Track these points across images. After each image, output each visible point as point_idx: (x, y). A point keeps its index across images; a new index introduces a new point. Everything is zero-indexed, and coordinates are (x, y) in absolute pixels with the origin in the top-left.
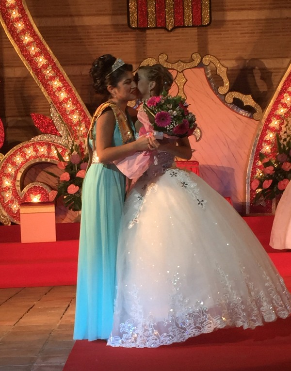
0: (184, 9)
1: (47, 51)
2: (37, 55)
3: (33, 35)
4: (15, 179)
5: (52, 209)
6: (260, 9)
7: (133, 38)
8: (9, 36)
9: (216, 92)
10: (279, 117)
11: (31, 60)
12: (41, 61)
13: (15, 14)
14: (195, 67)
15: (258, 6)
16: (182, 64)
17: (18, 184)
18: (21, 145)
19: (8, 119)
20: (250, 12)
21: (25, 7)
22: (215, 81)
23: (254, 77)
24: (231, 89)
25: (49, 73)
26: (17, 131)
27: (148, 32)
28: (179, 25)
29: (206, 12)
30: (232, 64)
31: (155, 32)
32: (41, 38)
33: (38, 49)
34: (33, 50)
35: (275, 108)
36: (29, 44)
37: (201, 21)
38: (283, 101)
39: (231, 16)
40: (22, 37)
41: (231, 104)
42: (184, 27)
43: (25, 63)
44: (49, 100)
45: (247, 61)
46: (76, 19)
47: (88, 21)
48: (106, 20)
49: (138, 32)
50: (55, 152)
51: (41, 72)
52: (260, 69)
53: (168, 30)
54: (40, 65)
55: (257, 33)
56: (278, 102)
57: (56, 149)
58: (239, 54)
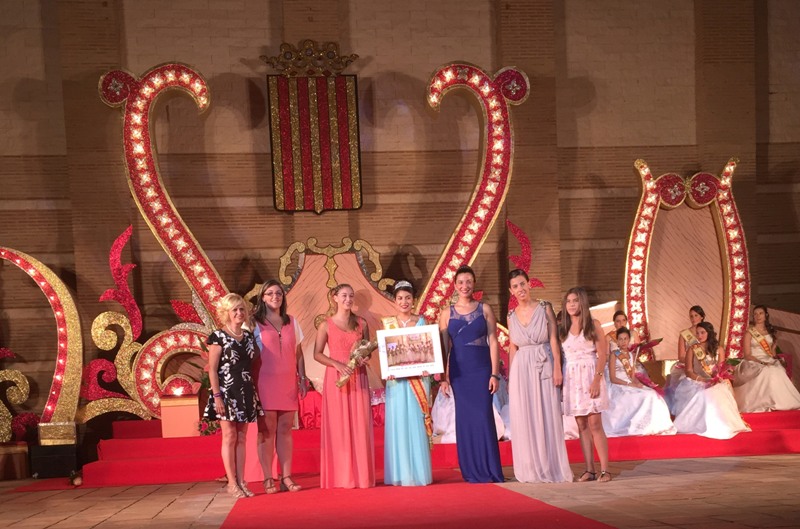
0: (333, 191)
1: (187, 233)
2: (176, 237)
3: (171, 215)
4: (155, 370)
5: (195, 401)
6: (414, 192)
7: (281, 221)
8: (145, 217)
9: (369, 280)
10: (434, 305)
11: (170, 243)
12: (181, 243)
13: (151, 193)
14: (346, 252)
15: (412, 190)
16: (333, 249)
17: (158, 375)
18: (160, 334)
19: (146, 307)
20: (403, 196)
21: (162, 185)
22: (367, 267)
23: (408, 263)
24: (385, 276)
25: (189, 257)
26: (157, 319)
27: (296, 214)
28: (329, 208)
29: (356, 195)
30: (385, 250)
31: (302, 214)
32: (181, 219)
33: (177, 232)
34: (172, 232)
35: (430, 296)
36: (168, 225)
37: (352, 203)
38: (438, 288)
39: (383, 199)
40: (159, 218)
41: (384, 291)
42: (334, 210)
43: (163, 245)
44: (191, 286)
45: (401, 247)
46: (218, 200)
47: (231, 202)
48: (250, 202)
49: (285, 215)
50: (198, 341)
51: (181, 255)
52: (414, 256)
53: (317, 213)
54: (179, 249)
55: (411, 217)
56: (433, 289)
57: (199, 339)
58: (392, 239)
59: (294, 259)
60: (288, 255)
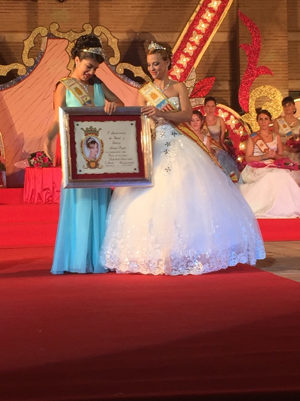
7: (25, 7)
9: (107, 63)
16: (74, 34)
24: (123, 60)
27: (40, 1)
30: (123, 36)
31: (46, 1)
41: (121, 74)
45: (138, 34)
53: (59, 1)
55: (147, 7)
58: (130, 26)
59: (37, 43)
60: (31, 39)
